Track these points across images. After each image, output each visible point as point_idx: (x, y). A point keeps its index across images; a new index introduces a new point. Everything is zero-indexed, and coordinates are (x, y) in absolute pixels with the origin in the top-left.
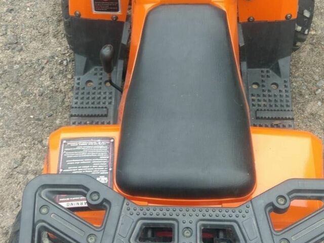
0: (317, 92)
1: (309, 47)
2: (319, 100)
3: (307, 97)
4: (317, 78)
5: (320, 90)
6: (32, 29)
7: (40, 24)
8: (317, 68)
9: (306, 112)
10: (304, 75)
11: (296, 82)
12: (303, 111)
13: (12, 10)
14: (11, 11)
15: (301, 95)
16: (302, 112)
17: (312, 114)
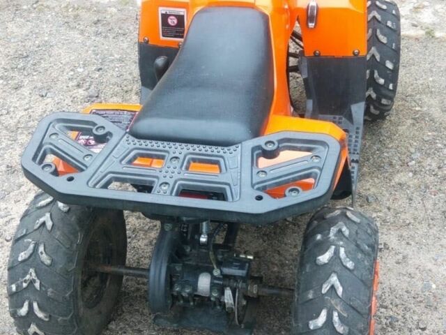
0: (410, 164)
1: (410, 122)
2: (412, 171)
3: (397, 167)
4: (412, 150)
5: (414, 162)
6: (116, 86)
7: (125, 82)
8: (415, 142)
9: (393, 181)
10: (398, 146)
11: (388, 153)
12: (390, 180)
13: (101, 69)
14: (99, 70)
15: (391, 164)
16: (388, 181)
17: (400, 184)
